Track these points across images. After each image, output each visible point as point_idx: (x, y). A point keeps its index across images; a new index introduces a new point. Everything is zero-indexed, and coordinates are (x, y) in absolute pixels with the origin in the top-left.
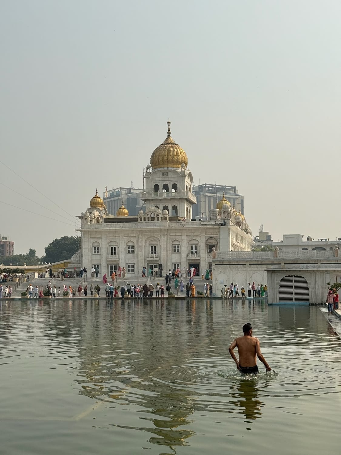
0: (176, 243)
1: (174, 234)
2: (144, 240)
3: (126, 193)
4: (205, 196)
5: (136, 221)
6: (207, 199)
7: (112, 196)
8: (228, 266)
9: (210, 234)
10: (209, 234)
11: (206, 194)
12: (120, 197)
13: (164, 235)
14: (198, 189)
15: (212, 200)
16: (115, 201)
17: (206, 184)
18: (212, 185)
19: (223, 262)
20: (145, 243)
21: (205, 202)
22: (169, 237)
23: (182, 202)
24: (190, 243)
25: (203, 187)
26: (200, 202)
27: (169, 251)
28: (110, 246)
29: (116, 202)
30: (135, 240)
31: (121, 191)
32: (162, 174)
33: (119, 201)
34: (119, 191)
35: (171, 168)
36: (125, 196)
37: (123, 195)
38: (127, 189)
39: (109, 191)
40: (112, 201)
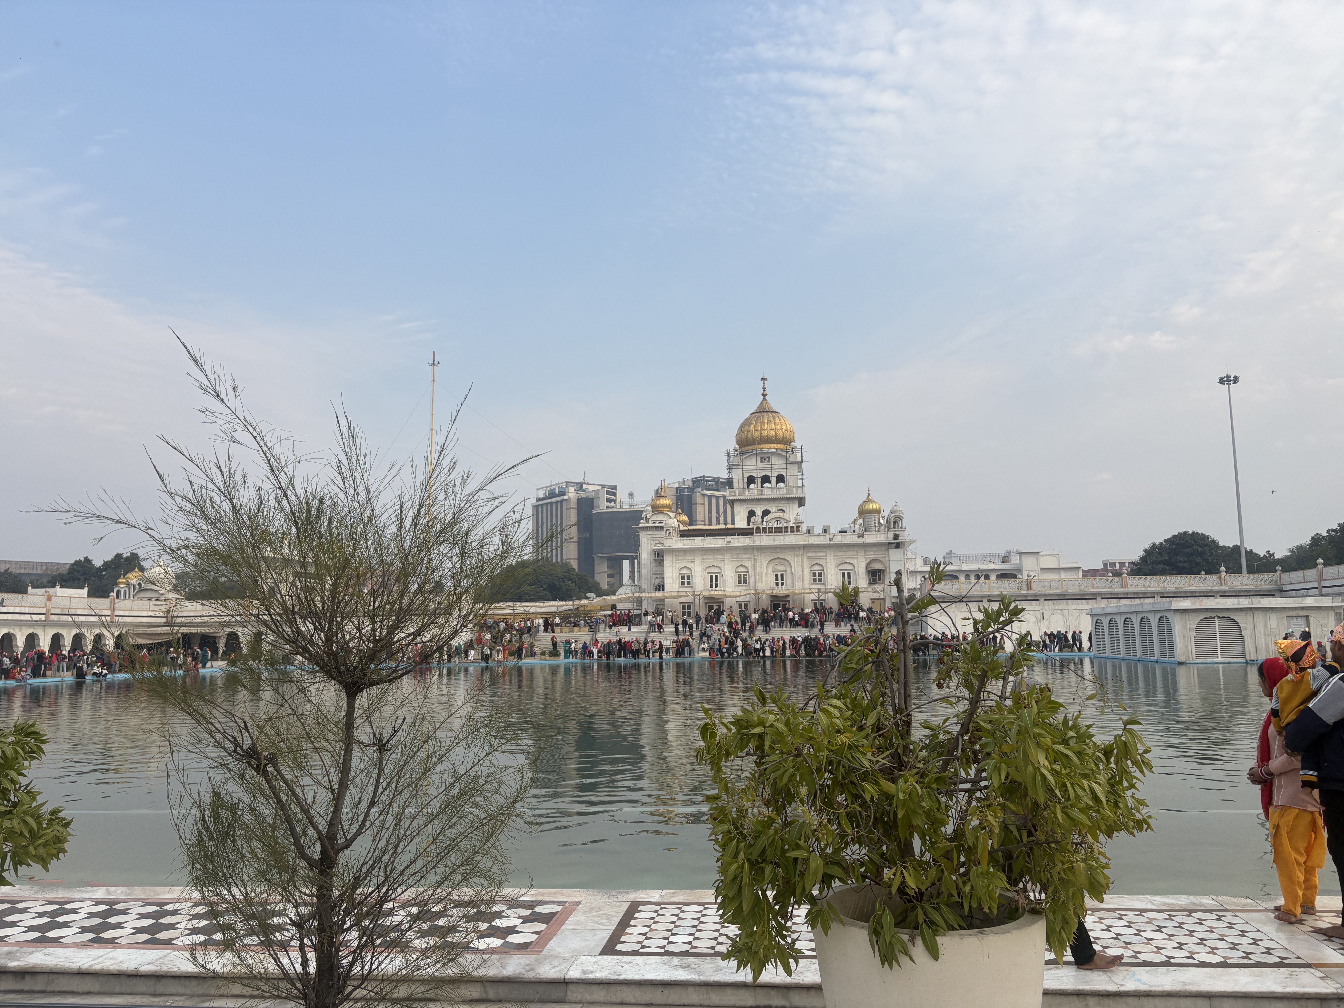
0: (817, 568)
1: (814, 555)
2: (765, 564)
3: (575, 490)
4: (704, 495)
5: (752, 534)
6: (706, 499)
11: (706, 492)
13: (797, 555)
14: (690, 484)
15: (714, 501)
17: (704, 477)
18: (714, 478)
20: (767, 568)
21: (704, 504)
22: (805, 558)
24: (839, 568)
25: (698, 481)
26: (696, 504)
27: (805, 582)
28: (708, 573)
30: (748, 564)
31: (567, 486)
32: (759, 459)
33: (564, 503)
34: (564, 486)
35: (773, 450)
36: (573, 495)
37: (571, 493)
38: (577, 483)
39: (547, 487)
40: (551, 503)
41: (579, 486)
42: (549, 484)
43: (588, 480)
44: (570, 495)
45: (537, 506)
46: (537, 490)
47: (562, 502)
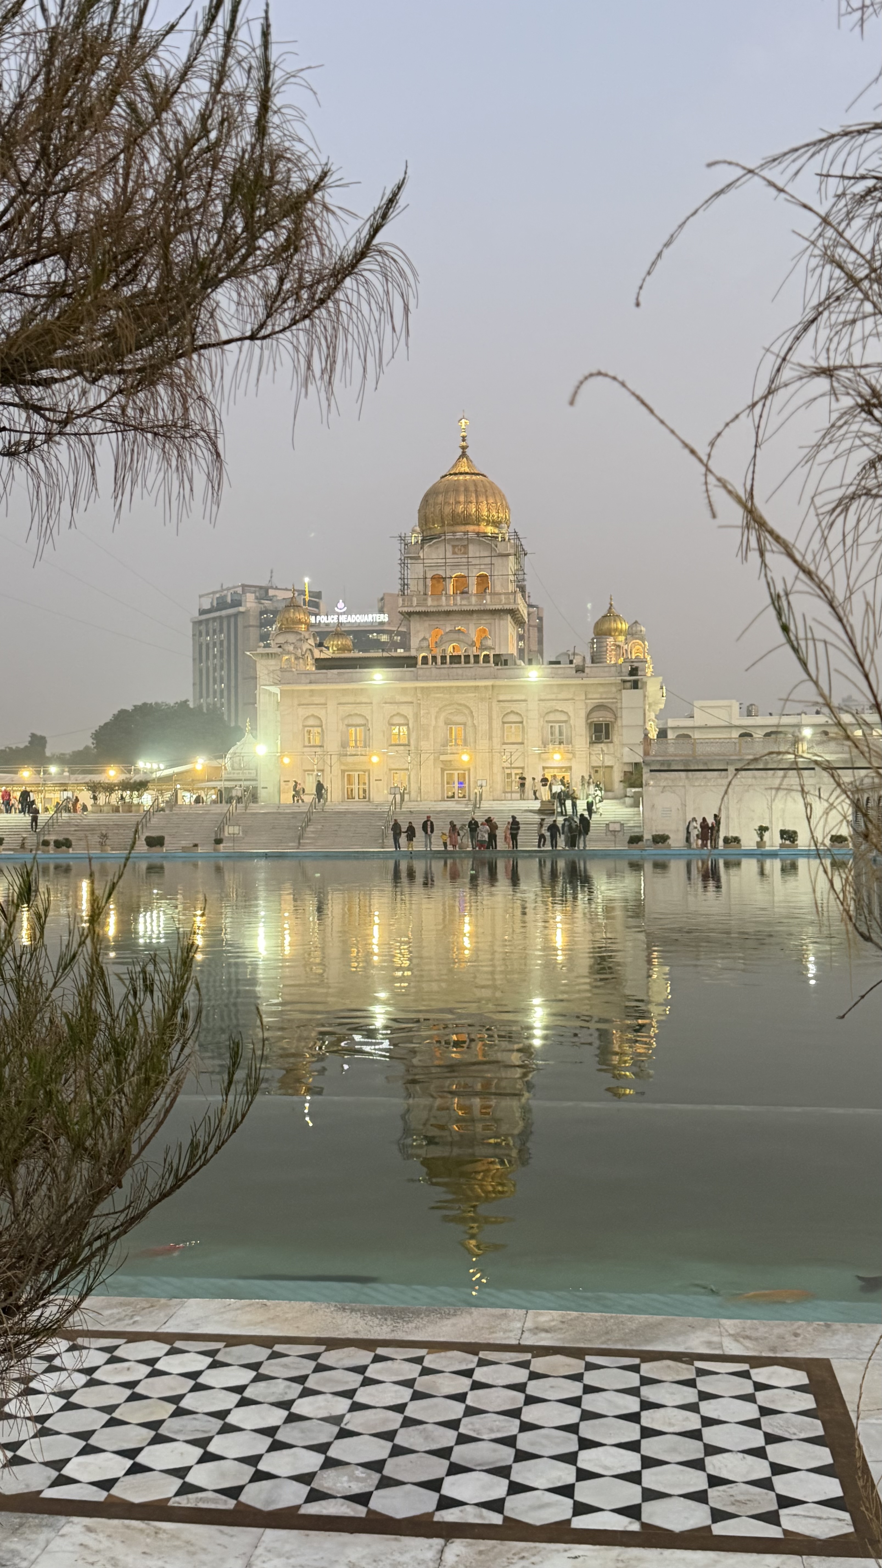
0: (513, 718)
1: (508, 698)
2: (434, 711)
3: (257, 598)
5: (414, 665)
7: (222, 605)
8: (683, 774)
9: (598, 696)
10: (595, 696)
12: (242, 609)
13: (482, 700)
16: (229, 617)
19: (669, 765)
20: (436, 718)
22: (494, 704)
23: (500, 619)
24: (547, 719)
27: (495, 740)
29: (232, 620)
31: (244, 592)
32: (449, 548)
33: (240, 619)
34: (239, 590)
35: (471, 535)
36: (254, 605)
37: (250, 602)
38: (261, 588)
39: (214, 593)
40: (220, 617)
41: (263, 592)
42: (219, 589)
43: (276, 582)
44: (249, 605)
45: (200, 622)
46: (200, 597)
47: (236, 615)
